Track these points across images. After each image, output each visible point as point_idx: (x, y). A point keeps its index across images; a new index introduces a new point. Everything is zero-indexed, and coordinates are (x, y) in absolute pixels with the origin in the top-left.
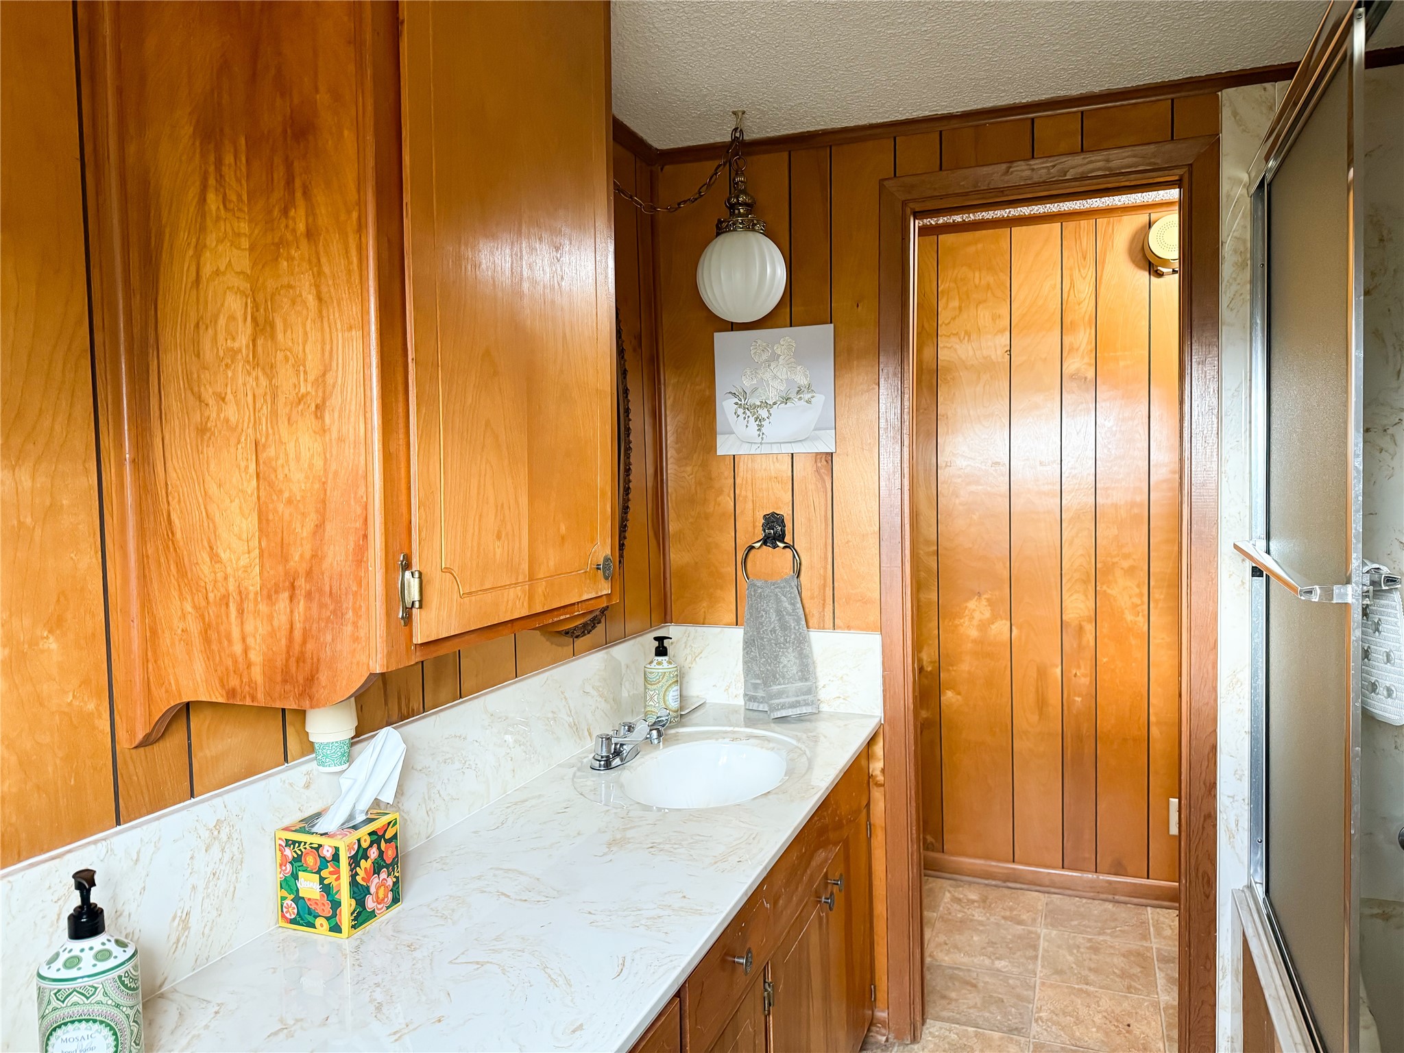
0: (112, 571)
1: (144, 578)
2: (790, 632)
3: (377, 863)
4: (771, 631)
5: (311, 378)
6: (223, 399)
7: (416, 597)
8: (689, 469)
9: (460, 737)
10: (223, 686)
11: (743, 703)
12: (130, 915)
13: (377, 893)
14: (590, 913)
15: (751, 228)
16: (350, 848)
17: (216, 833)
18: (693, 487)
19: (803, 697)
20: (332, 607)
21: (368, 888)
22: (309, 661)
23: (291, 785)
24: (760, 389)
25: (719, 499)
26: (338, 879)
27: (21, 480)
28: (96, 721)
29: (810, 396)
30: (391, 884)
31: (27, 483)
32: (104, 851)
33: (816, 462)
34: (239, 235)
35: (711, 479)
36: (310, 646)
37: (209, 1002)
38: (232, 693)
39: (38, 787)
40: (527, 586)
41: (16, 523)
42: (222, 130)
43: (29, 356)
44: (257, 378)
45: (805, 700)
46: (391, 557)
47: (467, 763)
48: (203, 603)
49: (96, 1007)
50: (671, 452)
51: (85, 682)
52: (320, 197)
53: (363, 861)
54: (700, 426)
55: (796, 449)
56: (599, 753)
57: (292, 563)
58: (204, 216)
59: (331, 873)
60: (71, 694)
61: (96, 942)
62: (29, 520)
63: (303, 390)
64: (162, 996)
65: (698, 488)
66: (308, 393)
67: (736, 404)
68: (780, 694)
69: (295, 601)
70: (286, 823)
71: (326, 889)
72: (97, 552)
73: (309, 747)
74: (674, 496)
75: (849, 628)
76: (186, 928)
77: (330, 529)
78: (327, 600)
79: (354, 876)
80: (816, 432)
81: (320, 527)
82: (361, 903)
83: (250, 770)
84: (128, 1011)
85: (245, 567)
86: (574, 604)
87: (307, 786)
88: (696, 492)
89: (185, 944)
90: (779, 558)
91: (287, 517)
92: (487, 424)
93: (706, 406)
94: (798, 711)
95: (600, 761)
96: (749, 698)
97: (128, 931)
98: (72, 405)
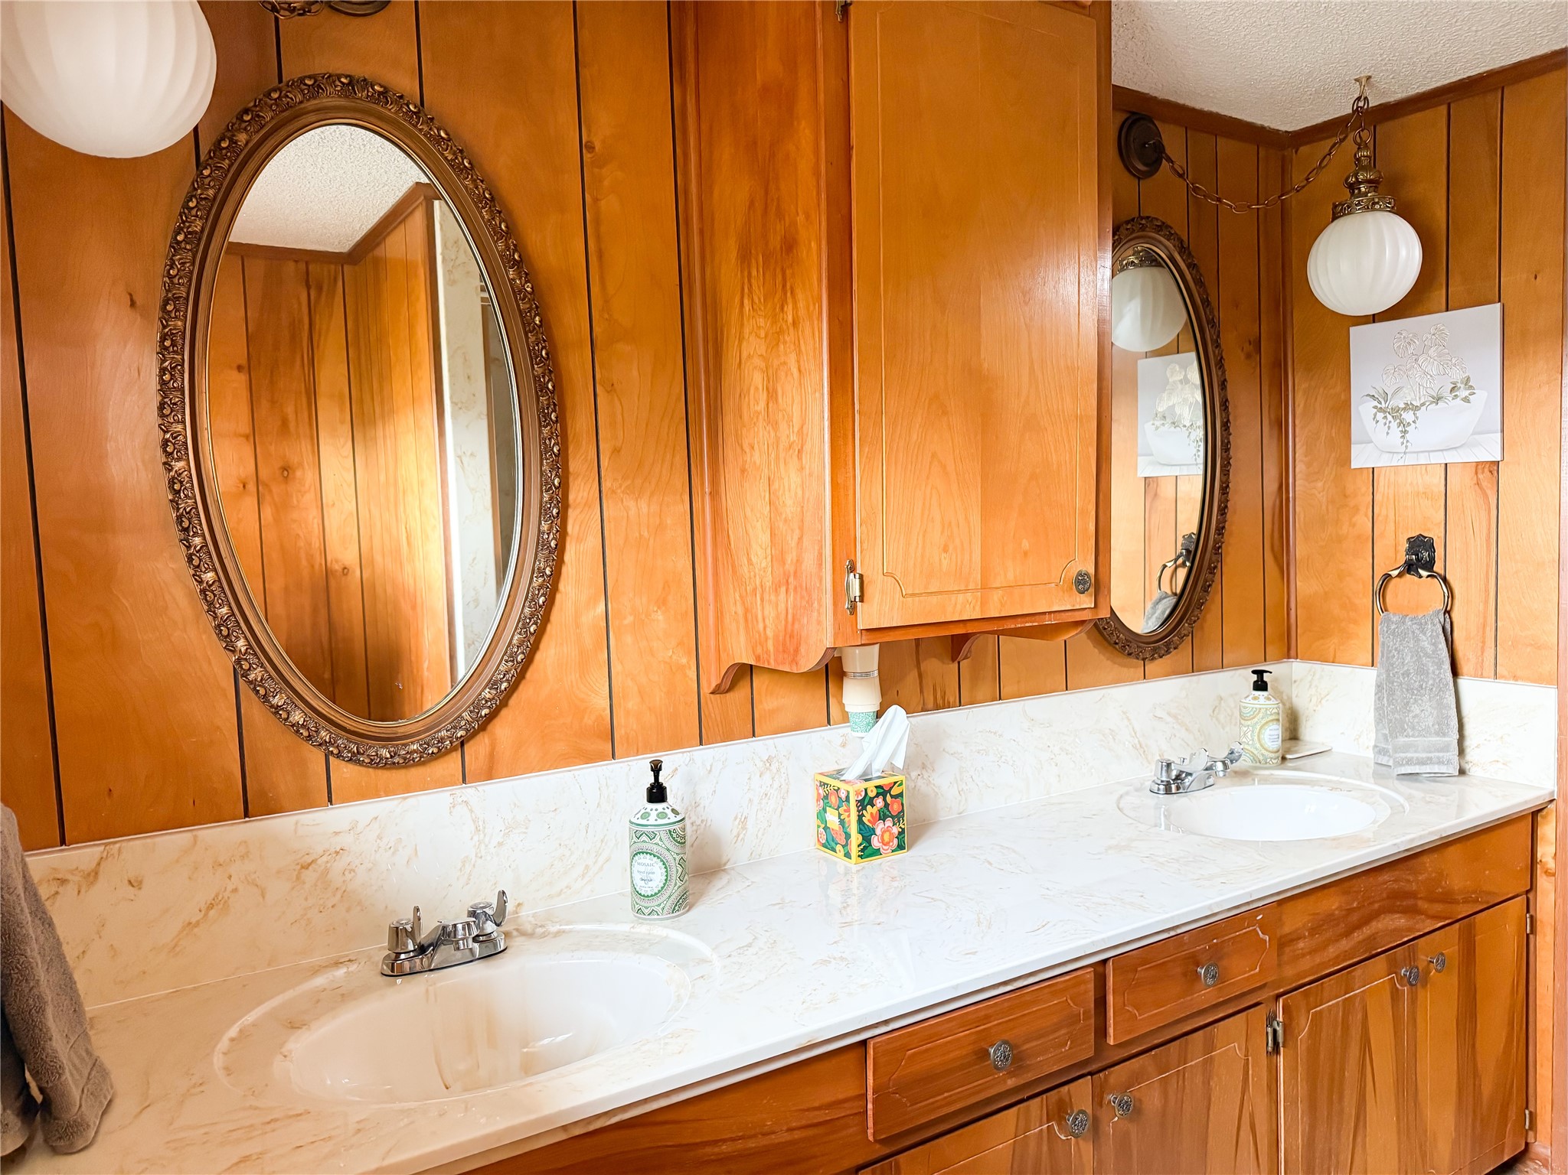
0: (699, 569)
1: (716, 574)
2: (1427, 677)
3: (883, 812)
4: (1403, 674)
5: (796, 430)
6: (753, 448)
7: (858, 594)
8: (1320, 484)
9: (995, 733)
10: (754, 653)
11: (1372, 756)
12: (704, 807)
13: (882, 836)
14: (1048, 889)
15: (1370, 207)
16: (858, 793)
17: (768, 765)
18: (1324, 507)
19: (1437, 754)
20: (807, 599)
21: (874, 830)
22: (795, 637)
23: (830, 742)
24: (1404, 389)
25: (1354, 520)
26: (849, 816)
27: (641, 508)
28: (687, 671)
29: (1466, 393)
30: (897, 833)
31: (644, 509)
32: (688, 759)
33: (1476, 473)
34: (759, 328)
35: (1345, 496)
36: (796, 626)
37: (748, 879)
38: (758, 658)
39: (650, 708)
40: (979, 593)
41: (638, 535)
42: (750, 252)
43: (647, 425)
44: (769, 432)
45: (1438, 758)
46: (838, 561)
47: (1003, 758)
48: (744, 594)
49: (655, 846)
50: (1300, 467)
51: (680, 644)
52: (800, 296)
53: (869, 807)
54: (1334, 435)
55: (1450, 458)
56: (1159, 777)
57: (787, 566)
58: (742, 316)
59: (845, 811)
60: (671, 651)
61: (660, 806)
62: (646, 534)
63: (792, 440)
64: (724, 870)
65: (1330, 507)
66: (795, 441)
67: (1375, 407)
68: (1406, 748)
69: (789, 593)
70: (825, 770)
71: (842, 822)
72: (689, 557)
73: (845, 718)
74: (1302, 516)
75: (1515, 678)
76: (744, 828)
77: (806, 542)
78: (804, 593)
79: (860, 817)
80: (1475, 436)
81: (800, 539)
82: (867, 839)
83: (798, 726)
84: (675, 856)
85: (764, 568)
86: (1045, 613)
87: (844, 745)
88: (1327, 510)
89: (743, 839)
90: (1423, 590)
91: (784, 532)
92: (934, 455)
93: (1342, 411)
94: (1427, 769)
95: (1159, 785)
96: (1380, 751)
97: (703, 818)
98: (673, 456)
